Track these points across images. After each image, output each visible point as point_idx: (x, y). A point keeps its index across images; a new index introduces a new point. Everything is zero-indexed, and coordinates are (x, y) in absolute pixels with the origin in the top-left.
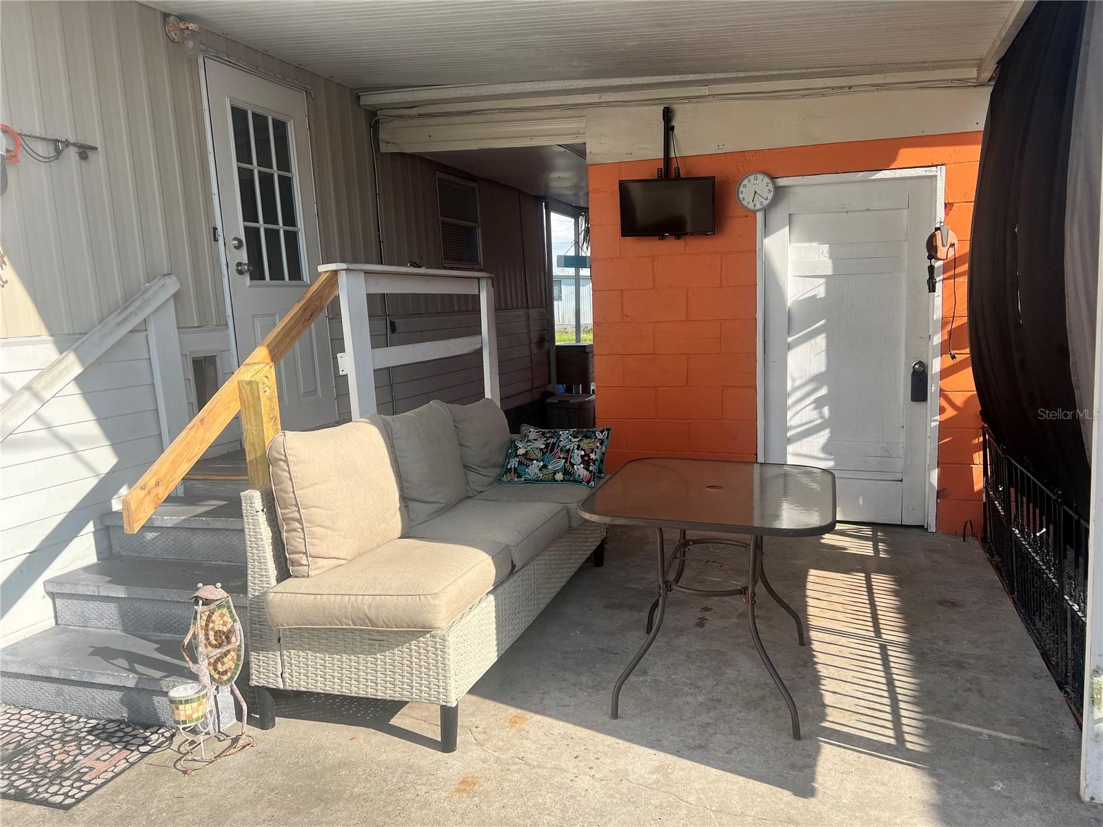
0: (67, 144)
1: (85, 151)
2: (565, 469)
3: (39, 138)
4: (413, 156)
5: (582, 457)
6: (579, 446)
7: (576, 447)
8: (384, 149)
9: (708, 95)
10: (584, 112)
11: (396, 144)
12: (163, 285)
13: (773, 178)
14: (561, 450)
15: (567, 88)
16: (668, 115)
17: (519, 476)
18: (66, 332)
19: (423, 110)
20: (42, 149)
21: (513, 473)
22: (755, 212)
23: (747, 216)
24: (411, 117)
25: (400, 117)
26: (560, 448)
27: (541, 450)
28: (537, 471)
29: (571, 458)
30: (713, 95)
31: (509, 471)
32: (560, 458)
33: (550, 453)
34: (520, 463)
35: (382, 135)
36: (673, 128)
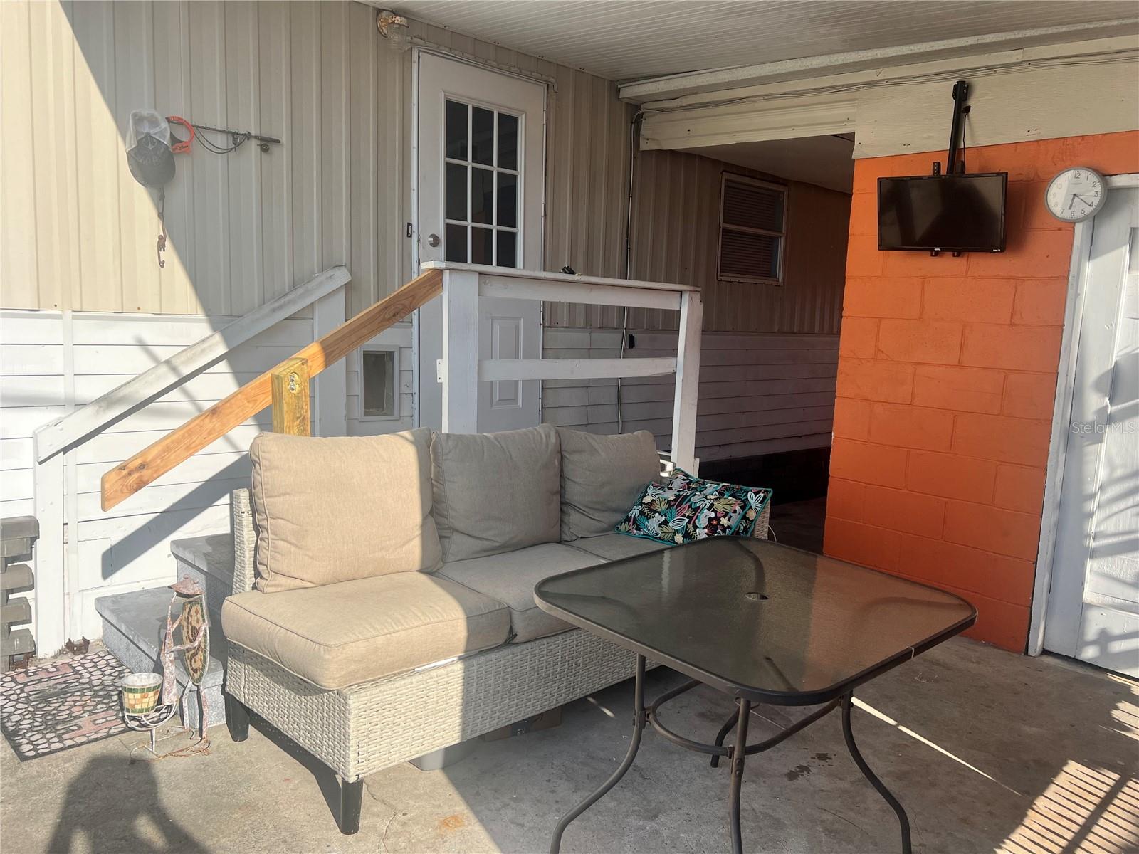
0: (248, 136)
1: (267, 144)
2: (686, 531)
3: (220, 131)
4: (674, 153)
5: (710, 519)
6: (712, 505)
7: (708, 506)
8: (644, 146)
9: (1021, 62)
10: (856, 94)
11: (657, 140)
12: (331, 277)
13: (1104, 176)
14: (690, 506)
15: (832, 64)
16: (962, 93)
17: (638, 529)
18: (223, 313)
19: (684, 102)
20: (221, 141)
21: (631, 523)
22: (1072, 223)
23: (1060, 229)
24: (673, 110)
25: (663, 110)
26: (688, 504)
27: (669, 501)
28: (656, 526)
29: (696, 518)
30: (1030, 62)
31: (628, 519)
32: (684, 516)
33: (677, 508)
34: (641, 513)
35: (643, 132)
36: (968, 109)
